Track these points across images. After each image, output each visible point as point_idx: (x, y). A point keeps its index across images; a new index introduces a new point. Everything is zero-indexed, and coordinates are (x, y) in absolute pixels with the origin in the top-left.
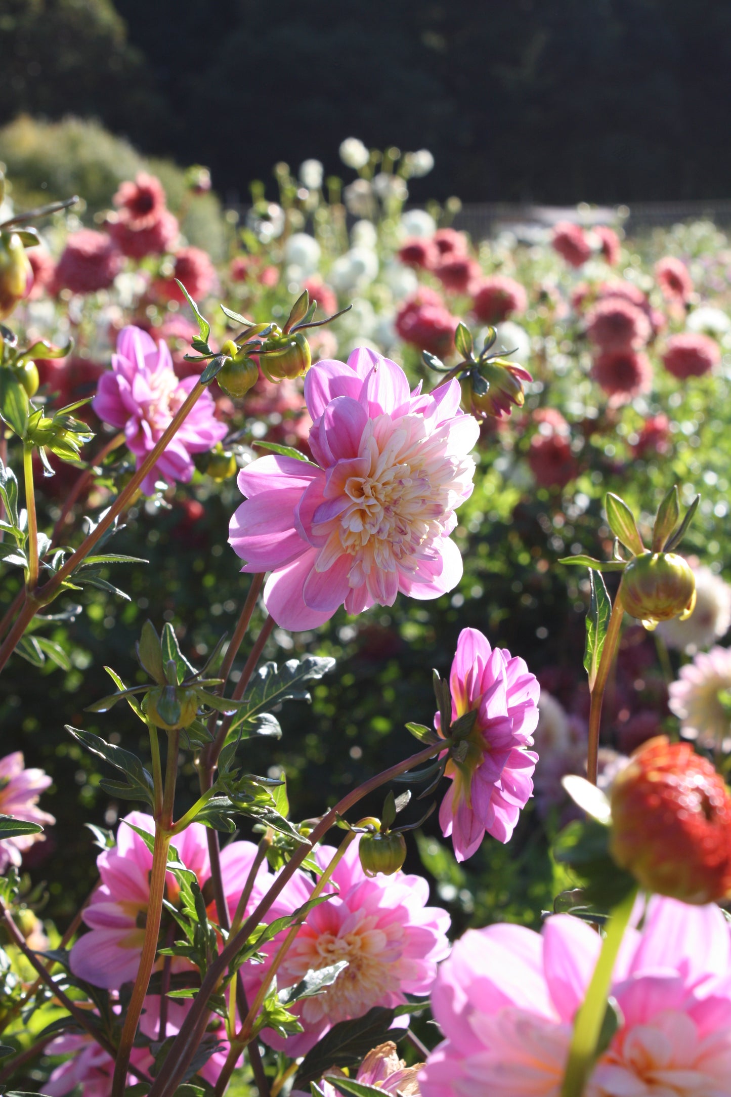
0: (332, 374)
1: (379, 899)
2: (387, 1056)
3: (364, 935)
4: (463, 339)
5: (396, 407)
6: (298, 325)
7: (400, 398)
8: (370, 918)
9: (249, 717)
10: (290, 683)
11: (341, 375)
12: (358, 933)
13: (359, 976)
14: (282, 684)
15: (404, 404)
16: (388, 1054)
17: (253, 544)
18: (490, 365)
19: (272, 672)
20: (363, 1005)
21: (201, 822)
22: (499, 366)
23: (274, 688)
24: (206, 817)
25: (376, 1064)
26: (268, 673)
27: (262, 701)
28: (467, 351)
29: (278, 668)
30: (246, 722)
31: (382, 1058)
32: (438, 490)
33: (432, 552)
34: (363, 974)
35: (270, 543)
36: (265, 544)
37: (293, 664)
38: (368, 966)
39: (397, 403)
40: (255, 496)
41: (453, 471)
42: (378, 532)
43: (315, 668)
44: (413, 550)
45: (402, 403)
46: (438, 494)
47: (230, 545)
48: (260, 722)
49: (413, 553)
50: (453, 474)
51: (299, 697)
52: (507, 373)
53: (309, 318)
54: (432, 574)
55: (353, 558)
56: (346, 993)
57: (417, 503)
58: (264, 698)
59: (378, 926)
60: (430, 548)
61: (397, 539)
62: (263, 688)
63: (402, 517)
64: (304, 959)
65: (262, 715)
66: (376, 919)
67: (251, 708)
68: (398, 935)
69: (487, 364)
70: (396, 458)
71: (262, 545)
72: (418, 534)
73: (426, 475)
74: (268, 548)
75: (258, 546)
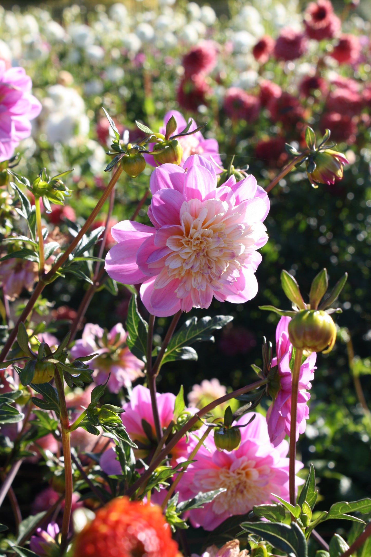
0: (170, 172)
1: (256, 451)
2: (233, 548)
3: (247, 470)
4: (310, 136)
5: (207, 193)
6: (180, 134)
7: (209, 188)
8: (250, 462)
9: (177, 348)
10: (203, 330)
11: (176, 172)
12: (244, 469)
13: (245, 492)
14: (198, 330)
15: (212, 192)
16: (234, 547)
17: (121, 270)
18: (321, 154)
19: (193, 323)
20: (247, 507)
21: (82, 427)
22: (327, 154)
23: (193, 332)
24: (85, 424)
25: (225, 552)
26: (191, 324)
27: (185, 339)
28: (311, 144)
29: (198, 321)
30: (175, 351)
31: (230, 549)
32: (233, 243)
33: (231, 279)
34: (248, 491)
35: (133, 269)
36: (130, 270)
37: (207, 319)
38: (250, 487)
39: (207, 191)
40: (124, 242)
41: (241, 233)
42: (191, 268)
43: (220, 322)
44: (219, 277)
45: (211, 191)
46: (232, 246)
47: (105, 270)
48: (184, 352)
49: (219, 279)
50: (241, 234)
51: (205, 339)
52: (332, 158)
53: (187, 129)
54: (238, 290)
55: (181, 281)
56: (238, 500)
57: (217, 251)
58: (186, 338)
59: (256, 466)
60: (231, 277)
61: (206, 272)
62: (186, 332)
63: (210, 258)
64: (213, 480)
65: (184, 348)
66: (254, 463)
67: (178, 343)
68: (268, 471)
69: (320, 153)
70: (203, 225)
71: (128, 270)
72: (222, 268)
73: (224, 235)
74: (131, 272)
75: (125, 271)
